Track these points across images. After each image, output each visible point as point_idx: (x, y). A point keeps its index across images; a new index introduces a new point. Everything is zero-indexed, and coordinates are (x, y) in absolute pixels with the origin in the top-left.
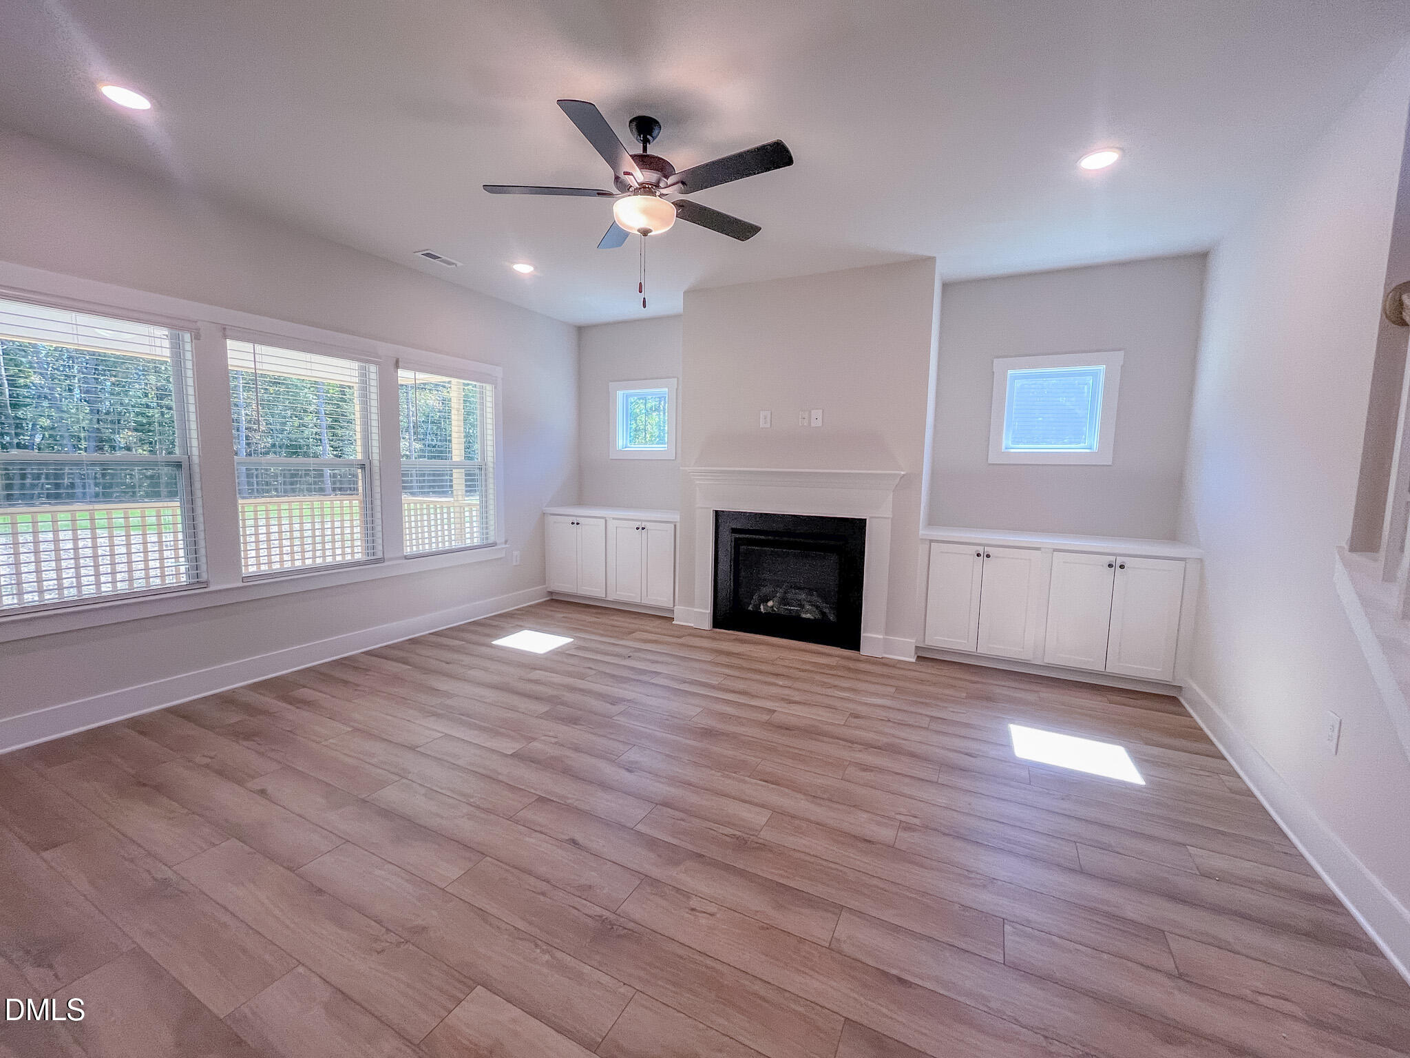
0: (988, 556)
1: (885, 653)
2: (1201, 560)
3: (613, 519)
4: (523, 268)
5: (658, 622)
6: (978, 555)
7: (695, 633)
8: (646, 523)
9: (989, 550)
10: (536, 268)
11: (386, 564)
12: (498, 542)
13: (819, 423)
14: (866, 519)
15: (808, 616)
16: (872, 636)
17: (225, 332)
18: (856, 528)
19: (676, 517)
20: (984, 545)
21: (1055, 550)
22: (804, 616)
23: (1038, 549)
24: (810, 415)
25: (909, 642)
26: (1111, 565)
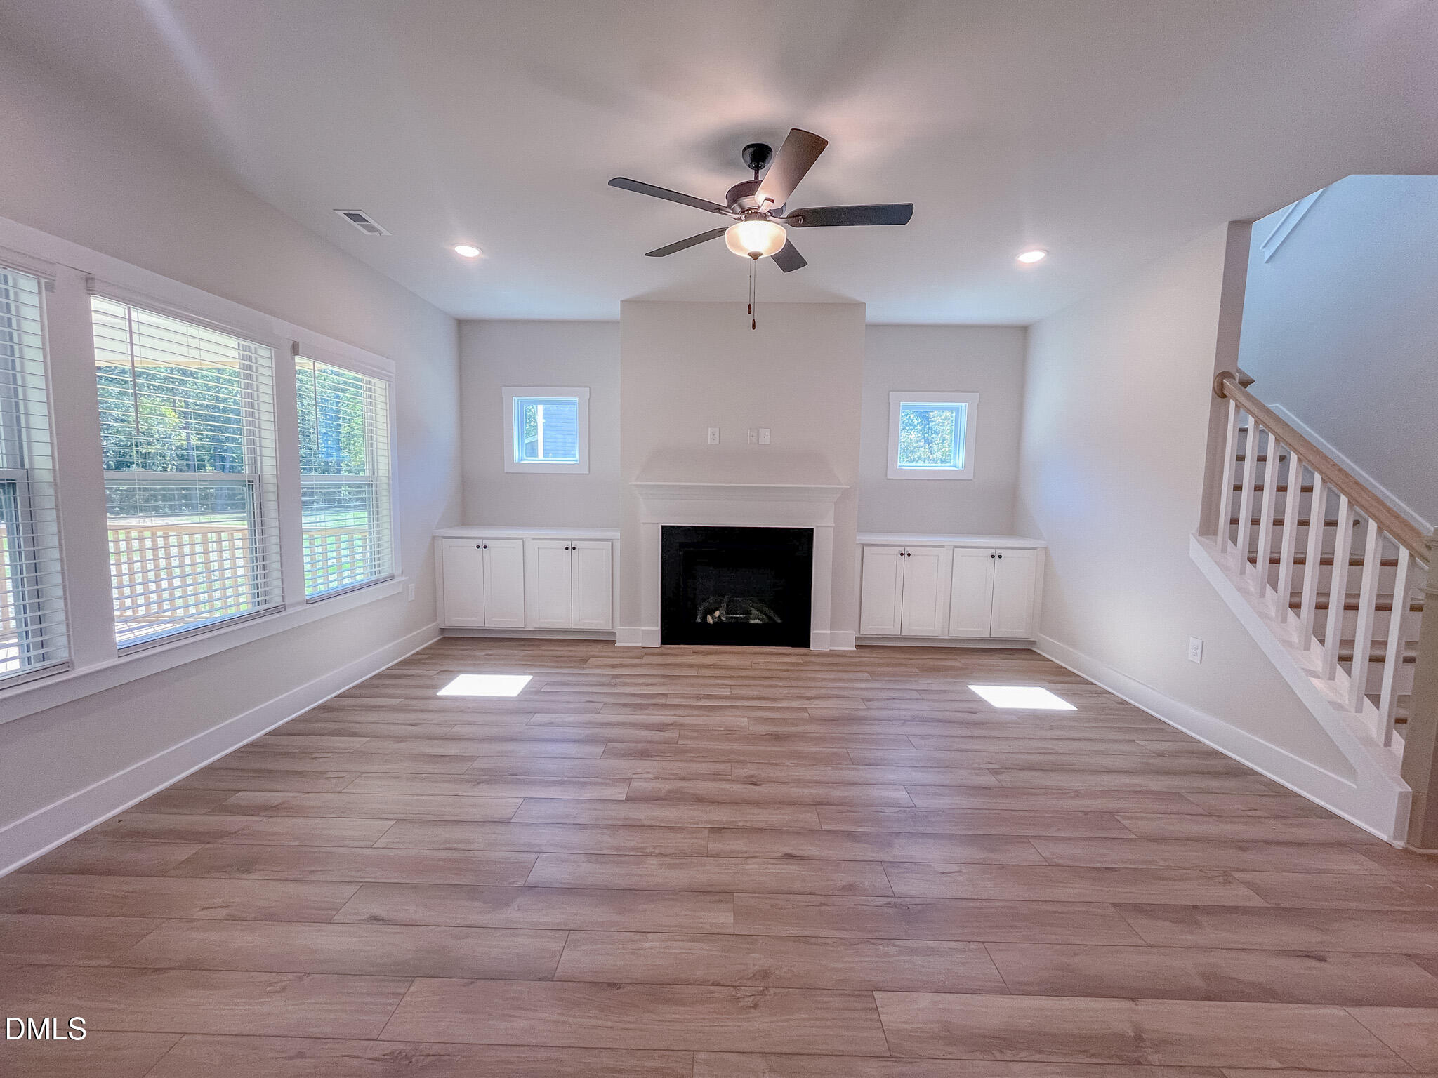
0: (909, 555)
1: (831, 646)
2: (1046, 548)
3: (534, 539)
4: (467, 251)
5: (599, 646)
6: (902, 554)
7: (645, 652)
8: (576, 542)
9: (909, 550)
10: (483, 251)
11: (290, 611)
12: (395, 574)
13: (767, 441)
14: (813, 529)
15: (757, 621)
16: (821, 633)
17: (90, 284)
18: (803, 538)
19: (616, 535)
20: (905, 546)
21: (955, 547)
22: (752, 622)
23: (943, 547)
24: (758, 434)
25: (851, 634)
26: (993, 556)
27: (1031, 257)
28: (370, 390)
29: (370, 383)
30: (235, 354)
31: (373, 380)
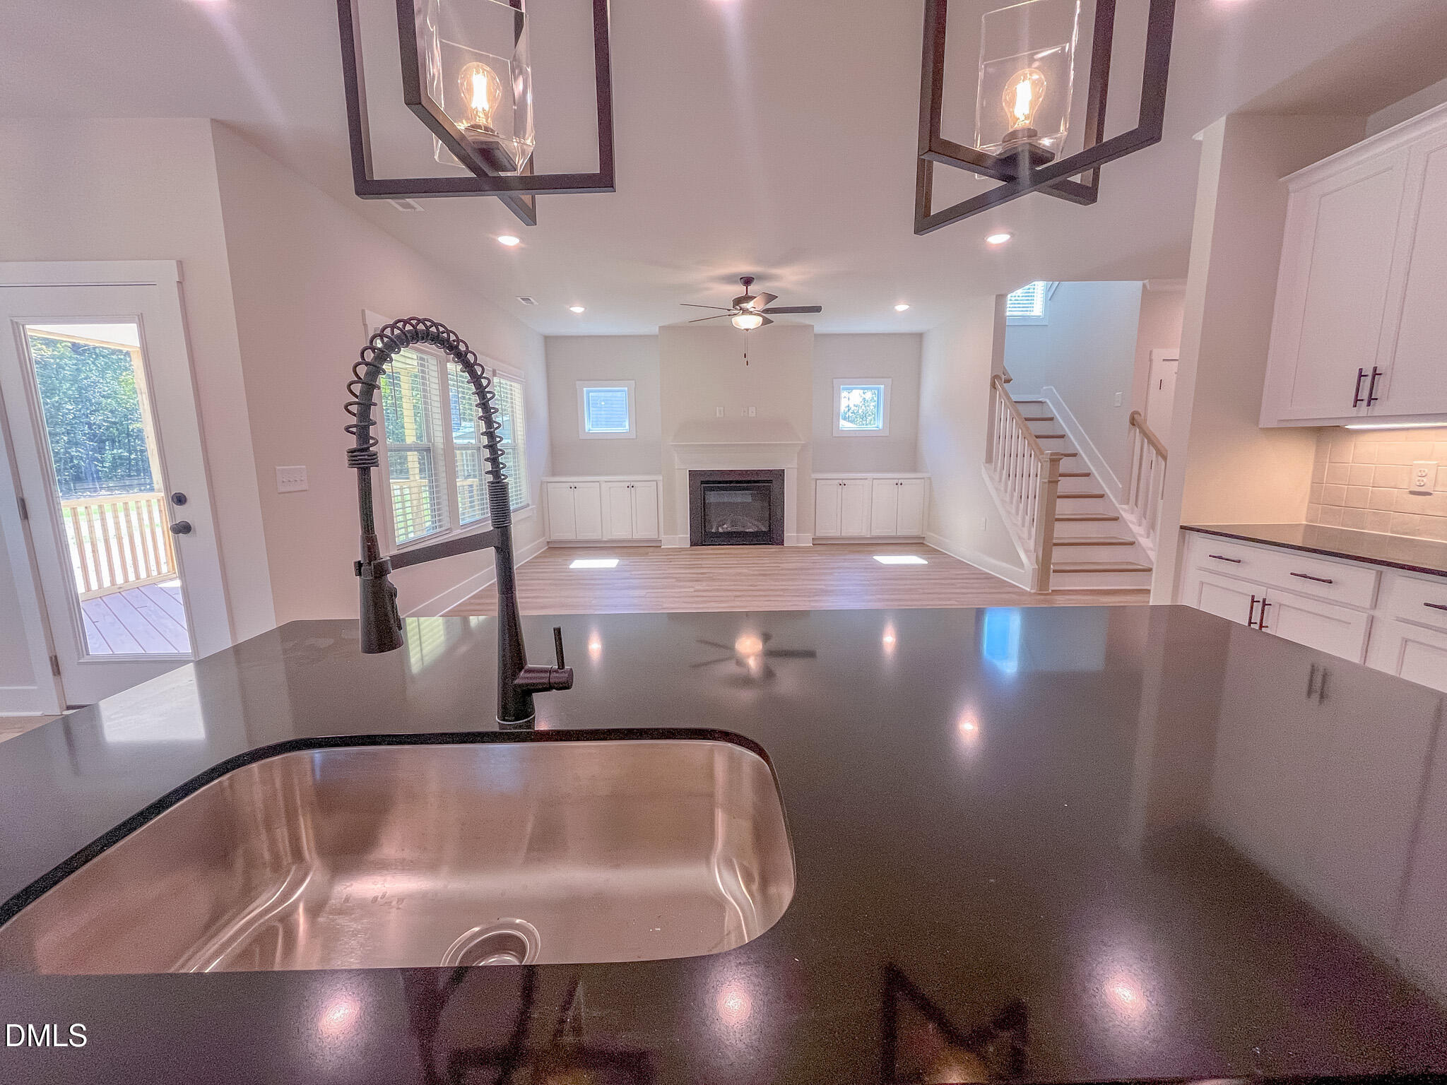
0: (845, 485)
1: (797, 543)
2: (930, 478)
3: (606, 482)
4: (577, 309)
5: (653, 548)
6: (840, 485)
7: (680, 551)
8: (635, 483)
9: (845, 482)
10: (586, 309)
12: (530, 504)
13: (754, 415)
14: (784, 470)
15: (751, 531)
16: (790, 535)
18: (778, 475)
19: (659, 478)
20: (844, 479)
21: (874, 479)
22: (748, 531)
23: (866, 479)
24: (748, 410)
25: (810, 536)
26: (897, 484)
27: (901, 307)
28: (511, 390)
29: (511, 386)
30: (415, 363)
31: (512, 384)
